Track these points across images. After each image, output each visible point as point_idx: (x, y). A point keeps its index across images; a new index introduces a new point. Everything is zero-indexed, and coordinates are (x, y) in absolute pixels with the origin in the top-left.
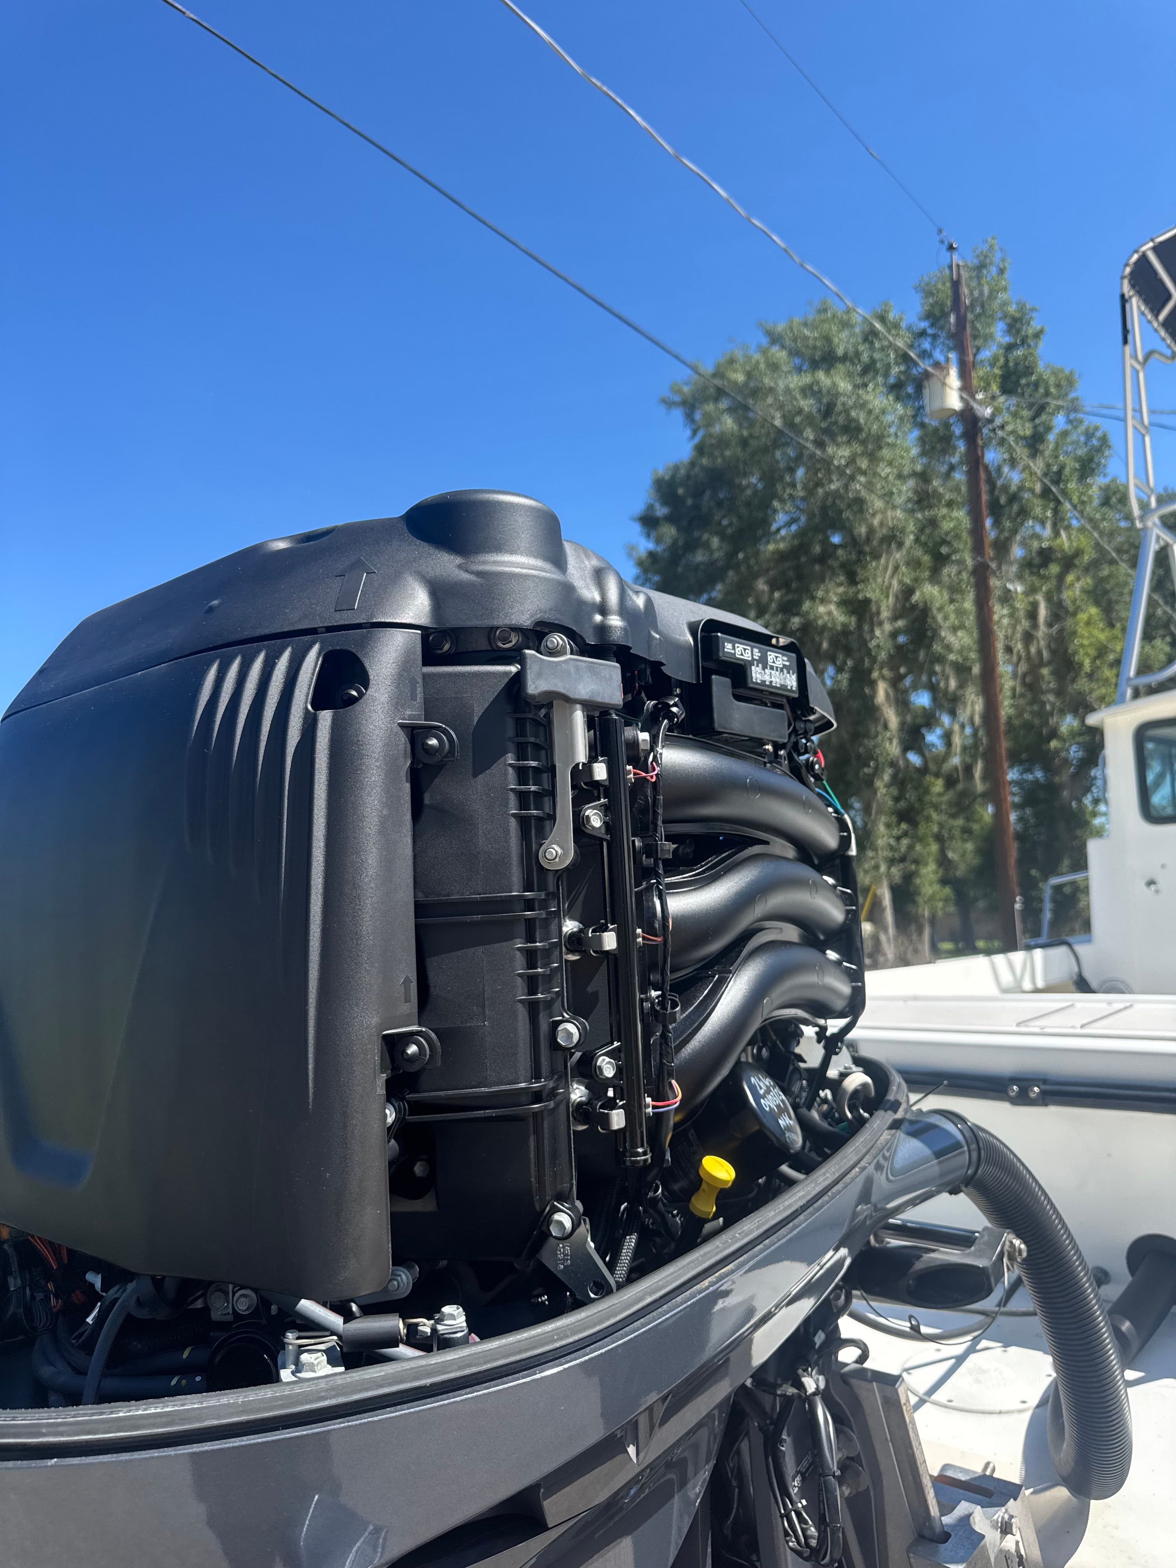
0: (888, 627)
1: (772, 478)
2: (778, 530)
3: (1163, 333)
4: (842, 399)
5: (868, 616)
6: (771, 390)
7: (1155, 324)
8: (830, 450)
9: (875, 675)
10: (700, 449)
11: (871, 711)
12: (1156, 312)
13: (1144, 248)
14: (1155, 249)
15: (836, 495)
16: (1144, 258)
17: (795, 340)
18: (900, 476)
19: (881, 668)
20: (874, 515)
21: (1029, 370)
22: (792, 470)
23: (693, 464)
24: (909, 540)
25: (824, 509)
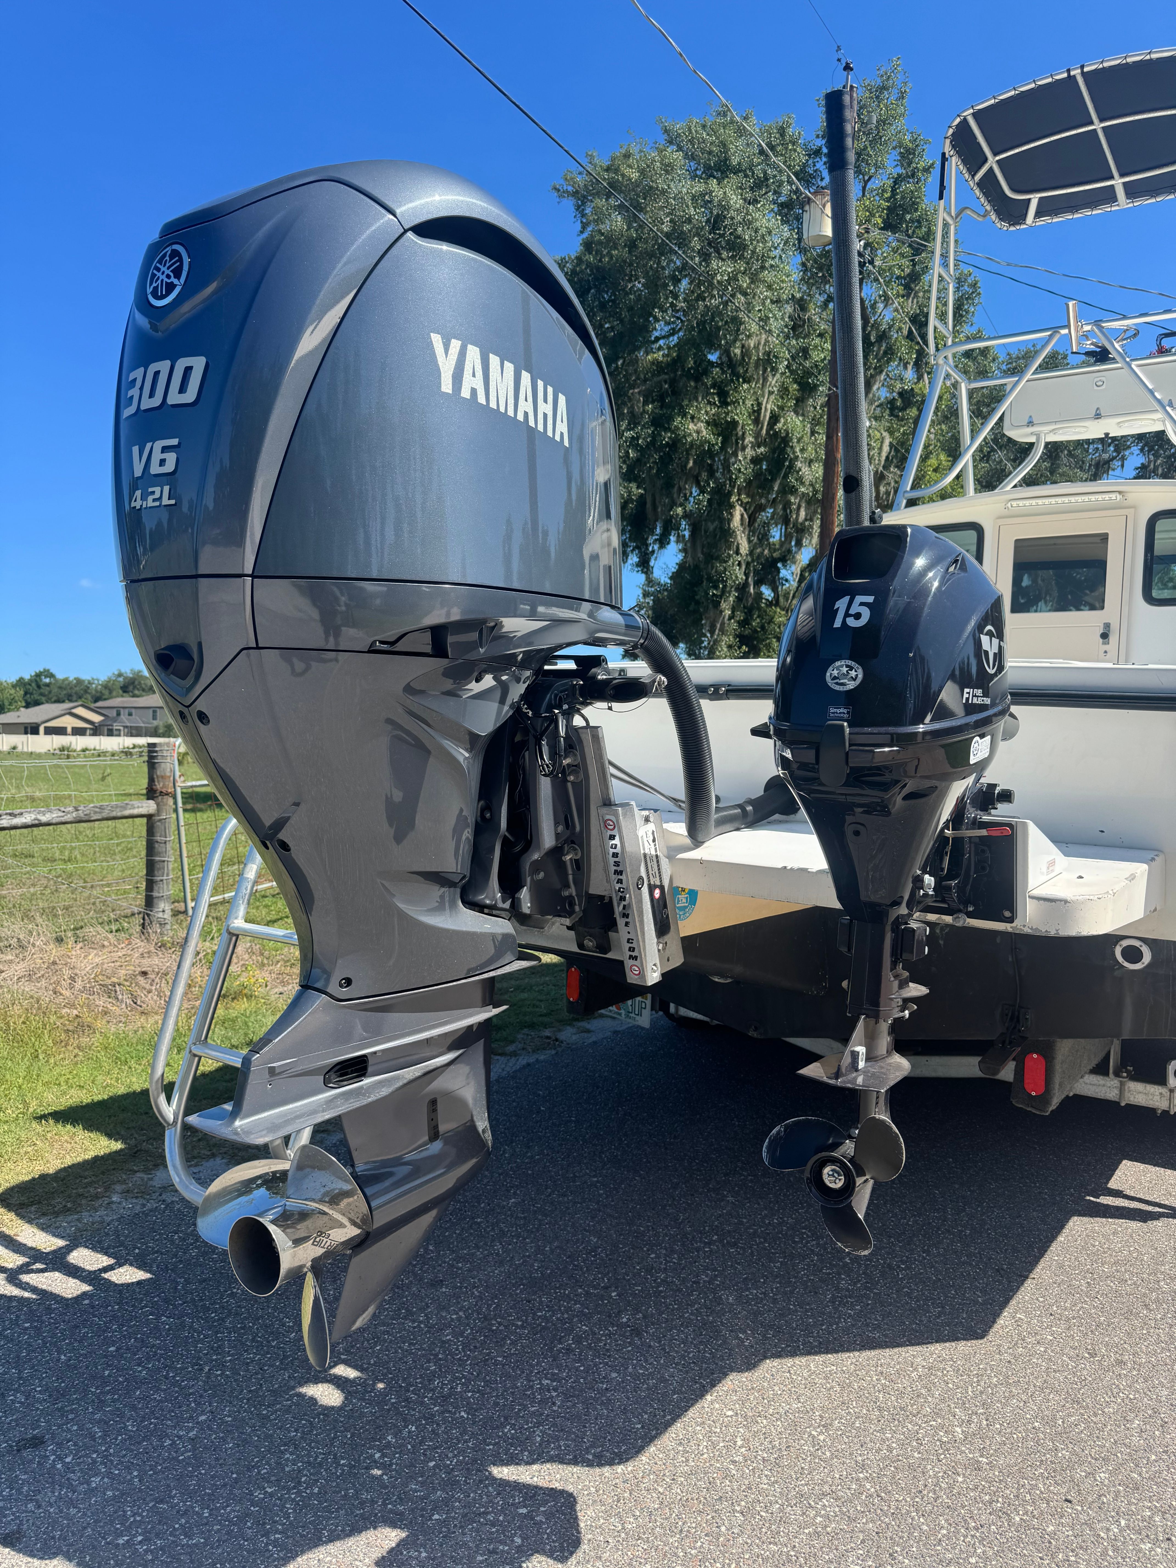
0: (749, 452)
1: (655, 284)
2: (657, 339)
3: (977, 192)
4: (732, 213)
5: (734, 439)
6: (663, 192)
7: (971, 183)
8: (714, 264)
9: (734, 499)
10: (588, 246)
11: (725, 534)
12: (973, 173)
13: (965, 114)
14: (974, 115)
15: (717, 313)
16: (965, 121)
17: (691, 141)
18: (777, 302)
19: (739, 494)
20: (749, 337)
21: (914, 206)
22: (677, 281)
23: (579, 259)
24: (782, 367)
25: (702, 323)
